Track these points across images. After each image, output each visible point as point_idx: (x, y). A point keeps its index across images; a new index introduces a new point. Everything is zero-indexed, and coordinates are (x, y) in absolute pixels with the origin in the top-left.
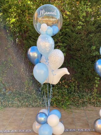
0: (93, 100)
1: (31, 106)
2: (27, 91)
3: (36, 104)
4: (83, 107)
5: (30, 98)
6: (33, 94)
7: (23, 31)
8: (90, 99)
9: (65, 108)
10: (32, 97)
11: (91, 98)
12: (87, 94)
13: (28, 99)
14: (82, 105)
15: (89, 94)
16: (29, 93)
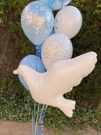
0: (95, 121)
1: (5, 119)
2: (3, 93)
3: (14, 116)
4: (81, 129)
5: (5, 105)
6: (11, 98)
7: (11, 7)
8: (91, 119)
9: (56, 129)
10: (9, 104)
11: (93, 116)
12: (87, 109)
13: (3, 105)
14: (80, 127)
15: (90, 111)
16: (5, 97)
